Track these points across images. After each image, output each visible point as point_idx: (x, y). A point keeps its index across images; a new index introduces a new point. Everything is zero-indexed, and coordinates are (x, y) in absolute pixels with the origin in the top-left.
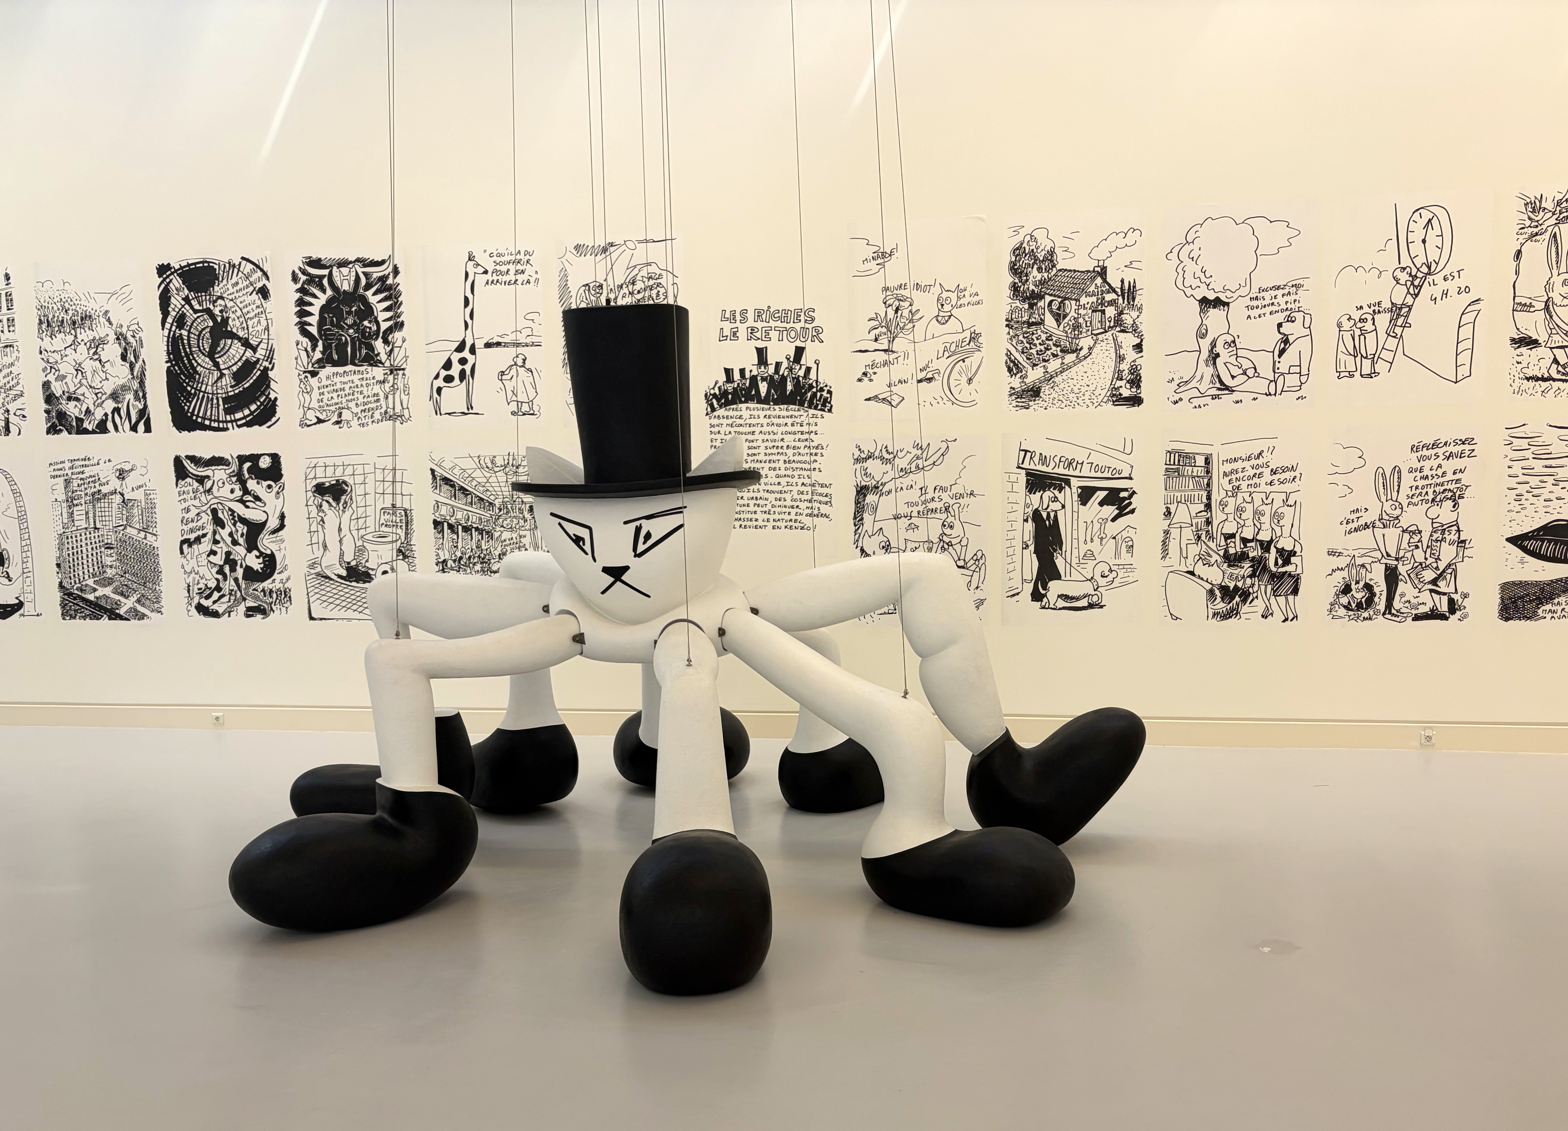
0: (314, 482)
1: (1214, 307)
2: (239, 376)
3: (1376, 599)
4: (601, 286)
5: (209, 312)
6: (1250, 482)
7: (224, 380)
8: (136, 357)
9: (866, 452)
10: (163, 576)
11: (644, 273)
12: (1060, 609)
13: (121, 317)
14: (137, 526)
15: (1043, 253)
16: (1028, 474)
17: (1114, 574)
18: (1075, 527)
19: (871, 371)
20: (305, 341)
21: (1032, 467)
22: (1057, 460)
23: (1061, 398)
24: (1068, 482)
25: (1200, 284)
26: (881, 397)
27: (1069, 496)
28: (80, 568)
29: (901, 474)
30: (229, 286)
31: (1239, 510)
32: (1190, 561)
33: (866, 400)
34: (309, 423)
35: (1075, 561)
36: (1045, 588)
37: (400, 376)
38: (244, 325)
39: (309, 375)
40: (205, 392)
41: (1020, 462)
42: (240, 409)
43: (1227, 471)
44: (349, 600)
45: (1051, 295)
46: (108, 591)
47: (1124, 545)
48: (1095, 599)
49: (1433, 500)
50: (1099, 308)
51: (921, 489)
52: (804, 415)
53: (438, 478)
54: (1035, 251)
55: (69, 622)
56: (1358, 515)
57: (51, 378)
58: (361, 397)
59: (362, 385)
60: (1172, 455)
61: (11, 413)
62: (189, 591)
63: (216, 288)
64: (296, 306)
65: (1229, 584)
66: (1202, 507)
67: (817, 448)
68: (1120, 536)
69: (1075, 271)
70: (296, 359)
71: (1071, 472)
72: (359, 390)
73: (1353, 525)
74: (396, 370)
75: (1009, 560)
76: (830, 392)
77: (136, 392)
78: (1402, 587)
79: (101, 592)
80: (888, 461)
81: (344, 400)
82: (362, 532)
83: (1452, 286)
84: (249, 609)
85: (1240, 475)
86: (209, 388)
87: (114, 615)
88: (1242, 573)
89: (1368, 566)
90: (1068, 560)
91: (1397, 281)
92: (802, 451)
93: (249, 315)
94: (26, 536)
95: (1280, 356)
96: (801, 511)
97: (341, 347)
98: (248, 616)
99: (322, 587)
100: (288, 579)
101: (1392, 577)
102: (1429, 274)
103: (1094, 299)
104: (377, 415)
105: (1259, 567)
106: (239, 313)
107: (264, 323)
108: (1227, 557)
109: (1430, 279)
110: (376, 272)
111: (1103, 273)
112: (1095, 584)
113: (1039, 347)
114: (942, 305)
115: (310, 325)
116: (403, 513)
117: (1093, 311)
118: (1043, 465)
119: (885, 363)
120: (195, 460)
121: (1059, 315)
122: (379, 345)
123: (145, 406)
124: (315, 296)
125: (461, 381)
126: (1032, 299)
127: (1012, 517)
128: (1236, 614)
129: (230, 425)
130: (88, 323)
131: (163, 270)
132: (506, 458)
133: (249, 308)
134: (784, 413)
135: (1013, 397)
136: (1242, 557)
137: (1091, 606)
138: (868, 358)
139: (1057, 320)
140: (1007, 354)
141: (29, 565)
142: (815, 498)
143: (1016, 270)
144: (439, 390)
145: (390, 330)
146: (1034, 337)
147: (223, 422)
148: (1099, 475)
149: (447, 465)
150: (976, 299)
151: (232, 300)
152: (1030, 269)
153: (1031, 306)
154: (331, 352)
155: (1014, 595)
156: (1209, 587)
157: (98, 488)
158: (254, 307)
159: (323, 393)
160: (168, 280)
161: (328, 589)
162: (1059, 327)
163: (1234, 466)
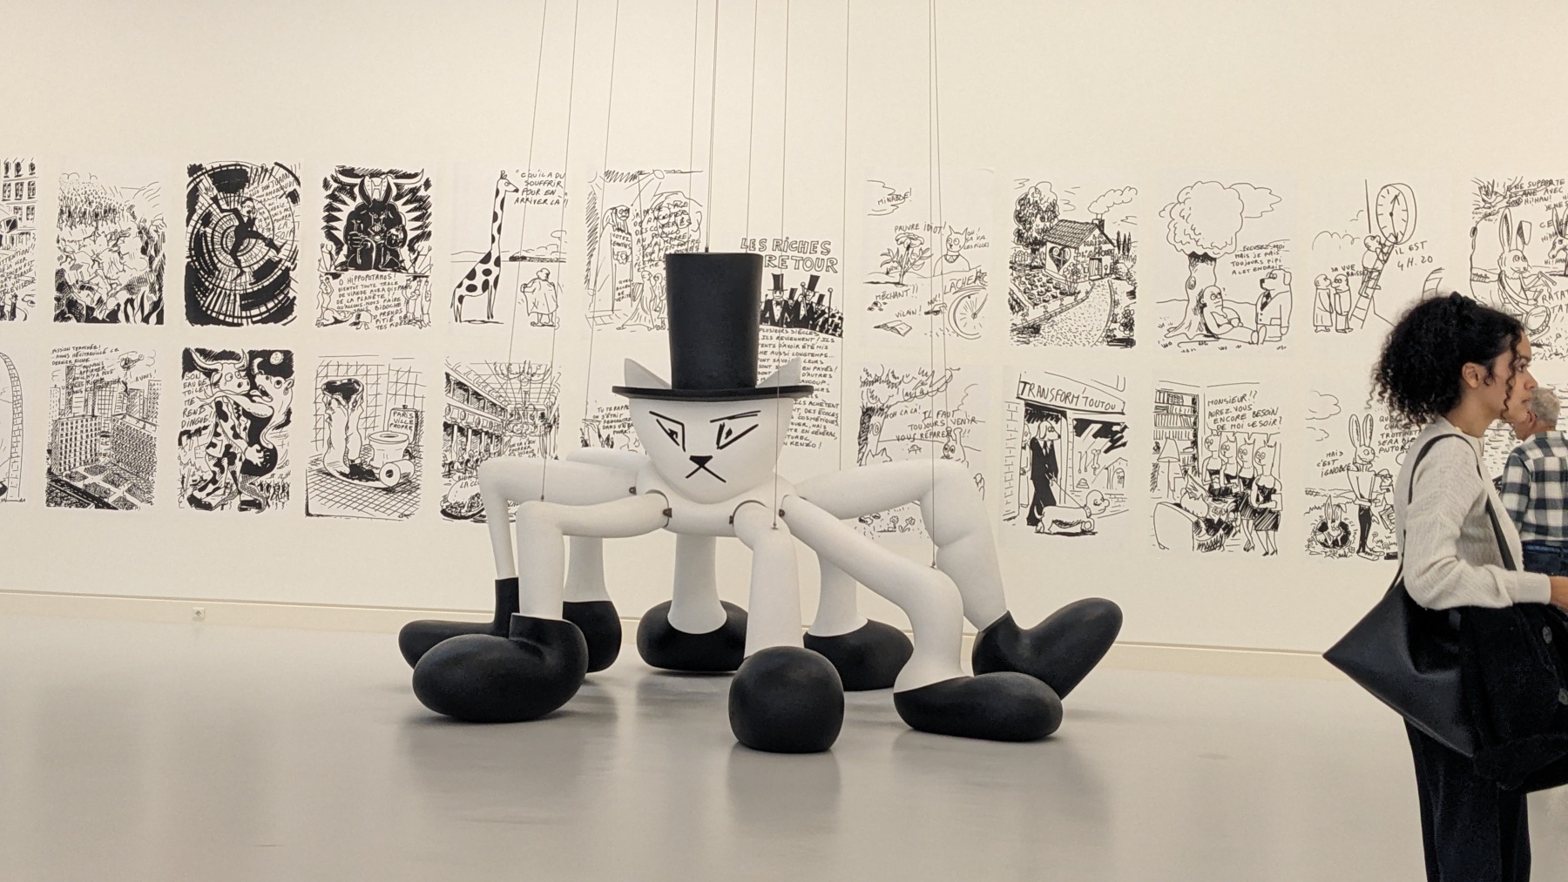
0: (325, 381)
1: (1203, 261)
2: (259, 275)
3: (1351, 538)
4: (628, 210)
5: (236, 212)
6: (1234, 423)
7: (243, 277)
8: (157, 251)
9: (873, 376)
10: (157, 466)
11: (671, 200)
12: (1054, 534)
13: (146, 213)
14: (137, 416)
15: (1046, 204)
16: (1027, 405)
17: (1106, 503)
18: (1070, 456)
19: (881, 301)
20: (331, 245)
21: (1031, 398)
22: (1054, 392)
23: (1059, 336)
24: (1064, 414)
25: (1189, 240)
26: (890, 325)
27: (1066, 426)
28: (72, 455)
29: (906, 398)
30: (260, 189)
31: (1224, 448)
32: (1177, 494)
33: (876, 327)
34: (326, 322)
35: (1069, 488)
36: (1040, 513)
37: (423, 283)
38: (271, 226)
39: (330, 277)
40: (223, 288)
41: (1020, 393)
42: (256, 305)
43: (1212, 411)
44: (349, 498)
45: (1053, 242)
46: (98, 479)
47: (1116, 475)
48: (1088, 526)
49: (1402, 448)
50: (1096, 257)
51: (925, 413)
52: (817, 338)
53: (453, 382)
54: (1039, 202)
55: (53, 509)
56: (1334, 458)
57: (66, 266)
58: (381, 300)
59: (383, 290)
60: (1162, 394)
61: (19, 298)
62: (183, 482)
63: (246, 190)
64: (325, 211)
65: (1213, 517)
66: (1189, 444)
67: (826, 369)
68: (1112, 467)
69: (1075, 222)
70: (320, 261)
71: (1068, 405)
72: (380, 293)
73: (1329, 468)
74: (420, 277)
75: (1007, 484)
76: (841, 318)
77: (152, 284)
78: (1374, 527)
79: (91, 479)
80: (894, 386)
81: (364, 303)
82: (370, 431)
83: (1416, 255)
84: (243, 503)
85: (1225, 416)
86: (228, 284)
87: (101, 503)
88: (1225, 508)
89: (1343, 506)
90: (1063, 487)
91: (1368, 247)
92: (811, 372)
93: (276, 217)
94: (19, 421)
95: (1262, 308)
96: (807, 429)
97: (366, 252)
98: (241, 510)
99: (323, 484)
100: (288, 474)
101: (1365, 517)
102: (1396, 243)
103: (1092, 248)
104: (396, 319)
105: (1242, 503)
106: (266, 215)
107: (290, 226)
108: (1211, 491)
109: (1397, 247)
110: (408, 184)
111: (1101, 225)
112: (1088, 511)
113: (1040, 289)
114: (951, 246)
115: (336, 229)
116: (414, 415)
117: (1091, 259)
118: (1041, 396)
119: (896, 295)
120: (205, 353)
121: (1059, 261)
122: (404, 252)
123: (160, 299)
124: (344, 203)
125: (484, 290)
126: (1036, 245)
127: (1011, 444)
128: (1220, 546)
129: (244, 321)
130: (111, 216)
131: (194, 170)
132: (522, 366)
133: (277, 210)
134: (796, 336)
135: (1015, 333)
136: (1226, 492)
137: (1084, 532)
138: (880, 289)
139: (1057, 265)
140: (1010, 294)
141: (19, 450)
142: (822, 416)
143: (1020, 218)
144: (461, 299)
145: (418, 238)
146: (1036, 279)
147: (238, 317)
148: (1093, 409)
149: (462, 370)
150: (983, 241)
151: (261, 202)
152: (1033, 218)
153: (1034, 251)
154: (355, 256)
155: (1010, 519)
156: (1195, 519)
157: (101, 376)
158: (282, 209)
159: (343, 295)
160: (198, 180)
161: (329, 486)
162: (1059, 271)
163: (1219, 407)
